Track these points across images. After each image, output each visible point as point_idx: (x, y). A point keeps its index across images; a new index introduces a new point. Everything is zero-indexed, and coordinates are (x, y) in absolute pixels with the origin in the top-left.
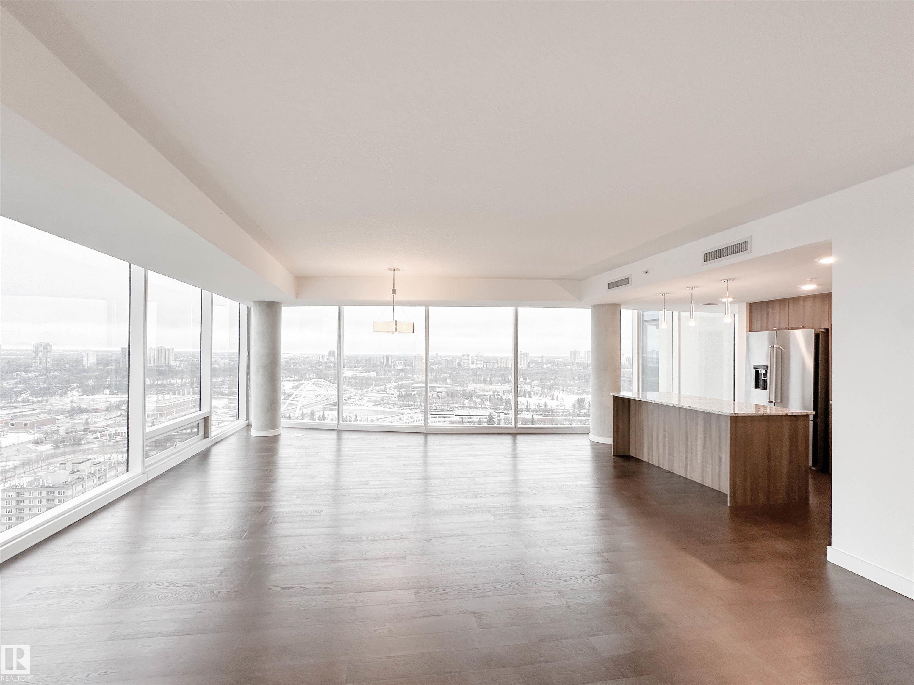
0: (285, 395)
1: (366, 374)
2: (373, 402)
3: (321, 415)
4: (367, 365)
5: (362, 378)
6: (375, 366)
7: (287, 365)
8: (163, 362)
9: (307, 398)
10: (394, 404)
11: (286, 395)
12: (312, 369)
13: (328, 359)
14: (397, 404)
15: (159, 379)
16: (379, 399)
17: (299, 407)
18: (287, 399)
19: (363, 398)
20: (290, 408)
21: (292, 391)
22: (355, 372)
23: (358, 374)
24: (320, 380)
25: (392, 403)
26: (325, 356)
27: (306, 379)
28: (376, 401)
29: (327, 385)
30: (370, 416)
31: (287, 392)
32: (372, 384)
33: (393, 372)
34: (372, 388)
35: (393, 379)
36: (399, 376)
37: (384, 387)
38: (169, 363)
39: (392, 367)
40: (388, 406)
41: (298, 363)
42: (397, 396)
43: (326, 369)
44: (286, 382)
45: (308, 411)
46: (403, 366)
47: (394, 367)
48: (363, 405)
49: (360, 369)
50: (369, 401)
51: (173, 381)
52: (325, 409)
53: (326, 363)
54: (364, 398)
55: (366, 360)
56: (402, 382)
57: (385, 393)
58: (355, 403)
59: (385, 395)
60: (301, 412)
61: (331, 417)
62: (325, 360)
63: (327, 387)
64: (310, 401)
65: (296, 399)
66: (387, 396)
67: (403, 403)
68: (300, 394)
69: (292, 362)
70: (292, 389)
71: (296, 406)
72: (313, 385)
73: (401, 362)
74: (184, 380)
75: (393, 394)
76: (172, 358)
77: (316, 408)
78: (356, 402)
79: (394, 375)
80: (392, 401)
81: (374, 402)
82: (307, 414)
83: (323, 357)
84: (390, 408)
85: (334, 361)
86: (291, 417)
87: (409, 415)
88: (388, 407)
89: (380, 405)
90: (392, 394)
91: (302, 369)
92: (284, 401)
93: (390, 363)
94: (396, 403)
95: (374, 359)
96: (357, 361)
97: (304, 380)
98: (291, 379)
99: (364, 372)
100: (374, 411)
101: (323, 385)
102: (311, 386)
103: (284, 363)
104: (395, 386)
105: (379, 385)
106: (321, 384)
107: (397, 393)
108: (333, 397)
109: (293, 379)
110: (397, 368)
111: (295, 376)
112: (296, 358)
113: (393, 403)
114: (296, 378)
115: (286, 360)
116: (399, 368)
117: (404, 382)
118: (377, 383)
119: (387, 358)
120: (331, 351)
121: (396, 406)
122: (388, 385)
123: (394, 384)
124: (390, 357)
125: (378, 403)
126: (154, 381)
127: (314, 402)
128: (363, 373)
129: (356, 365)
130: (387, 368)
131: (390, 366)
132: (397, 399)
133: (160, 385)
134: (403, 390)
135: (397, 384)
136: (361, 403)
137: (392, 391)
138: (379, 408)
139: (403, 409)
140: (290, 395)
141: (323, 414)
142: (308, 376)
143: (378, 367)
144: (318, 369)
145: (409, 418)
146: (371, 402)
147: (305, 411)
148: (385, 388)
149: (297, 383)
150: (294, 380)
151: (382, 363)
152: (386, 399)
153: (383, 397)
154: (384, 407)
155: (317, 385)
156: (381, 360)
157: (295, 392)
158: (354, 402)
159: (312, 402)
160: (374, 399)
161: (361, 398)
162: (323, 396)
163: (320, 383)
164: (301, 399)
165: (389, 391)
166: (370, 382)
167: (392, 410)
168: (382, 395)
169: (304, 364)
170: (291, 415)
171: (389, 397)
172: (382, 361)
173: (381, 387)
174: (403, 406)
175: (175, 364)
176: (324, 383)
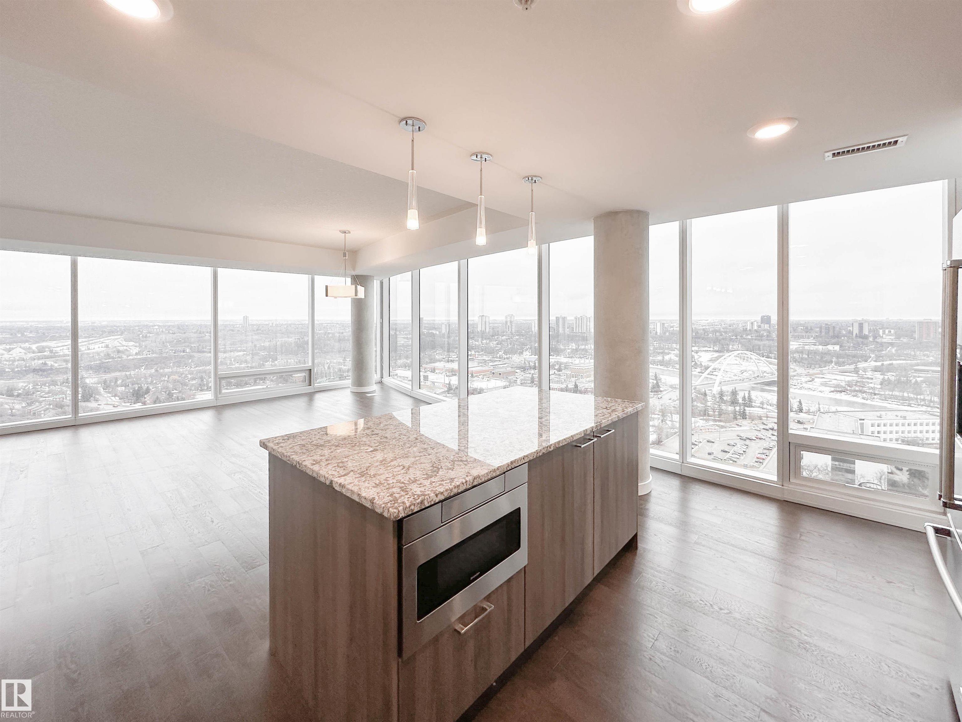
0: (701, 367)
1: (820, 347)
2: (831, 387)
3: (747, 395)
4: (823, 334)
5: (816, 352)
6: (837, 336)
7: (704, 333)
9: (729, 373)
10: (872, 393)
11: (703, 368)
12: (737, 339)
13: (759, 327)
14: (878, 394)
16: (843, 384)
17: (717, 383)
18: (703, 372)
19: (813, 380)
20: (707, 383)
21: (710, 364)
22: (802, 344)
23: (807, 347)
24: (745, 352)
25: (868, 391)
26: (755, 323)
27: (728, 351)
28: (838, 386)
29: (756, 359)
30: (825, 406)
31: (703, 364)
32: (832, 362)
33: (873, 346)
34: (831, 367)
35: (873, 356)
36: (884, 352)
37: (852, 367)
39: (871, 339)
40: (860, 395)
41: (719, 331)
42: (879, 381)
43: (756, 340)
44: (704, 352)
45: (728, 389)
46: (893, 337)
47: (875, 337)
48: (814, 389)
49: (811, 340)
50: (825, 384)
52: (753, 389)
53: (757, 332)
54: (816, 380)
55: (821, 328)
56: (891, 362)
57: (856, 375)
58: (801, 386)
59: (854, 378)
60: (719, 388)
61: (761, 400)
62: (755, 327)
63: (757, 361)
64: (733, 377)
65: (714, 373)
66: (858, 380)
67: (891, 393)
68: (720, 367)
69: (711, 330)
70: (710, 361)
71: (714, 382)
72: (737, 358)
73: (890, 332)
75: (872, 379)
77: (739, 386)
78: (801, 384)
79: (875, 351)
80: (870, 389)
81: (834, 387)
82: (728, 392)
83: (752, 323)
84: (864, 398)
85: (769, 328)
86: (707, 393)
87: (899, 414)
88: (861, 397)
89: (844, 392)
90: (868, 378)
91: (723, 339)
92: (701, 374)
93: (866, 332)
94: (876, 392)
95: (834, 327)
96: (808, 329)
97: (725, 351)
98: (709, 349)
99: (817, 344)
100: (835, 399)
101: (751, 358)
102: (736, 360)
103: (702, 331)
104: (876, 366)
105: (843, 364)
106: (748, 358)
107: (879, 376)
108: (765, 374)
109: (711, 349)
110: (879, 340)
111: (714, 346)
112: (717, 325)
113: (871, 391)
114: (715, 349)
115: (704, 327)
116: (884, 340)
117: (894, 362)
118: (841, 360)
119: (861, 326)
120: (764, 316)
121: (876, 397)
122: (861, 365)
123: (873, 364)
124: (867, 324)
125: (840, 389)
127: (740, 378)
128: (815, 345)
129: (804, 334)
130: (860, 340)
131: (866, 337)
132: (879, 386)
134: (892, 373)
135: (879, 364)
136: (811, 386)
137: (869, 374)
138: (843, 397)
139: (891, 402)
140: (707, 368)
141: (749, 394)
142: (731, 346)
143: (842, 338)
144: (744, 339)
145: (899, 418)
146: (829, 386)
147: (724, 388)
148: (854, 369)
149: (716, 355)
150: (712, 351)
151: (851, 332)
152: (855, 385)
153: (848, 382)
154: (854, 396)
155: (742, 357)
156: (849, 328)
157: (713, 365)
158: (799, 385)
159: (736, 378)
160: (834, 382)
161: (811, 379)
162: (751, 372)
163: (747, 356)
164: (720, 374)
165: (864, 373)
166: (828, 358)
167: (869, 402)
168: (848, 379)
169: (726, 332)
170: (707, 391)
171: (863, 382)
172: (851, 329)
173: (847, 367)
174: (891, 398)
176: (752, 356)
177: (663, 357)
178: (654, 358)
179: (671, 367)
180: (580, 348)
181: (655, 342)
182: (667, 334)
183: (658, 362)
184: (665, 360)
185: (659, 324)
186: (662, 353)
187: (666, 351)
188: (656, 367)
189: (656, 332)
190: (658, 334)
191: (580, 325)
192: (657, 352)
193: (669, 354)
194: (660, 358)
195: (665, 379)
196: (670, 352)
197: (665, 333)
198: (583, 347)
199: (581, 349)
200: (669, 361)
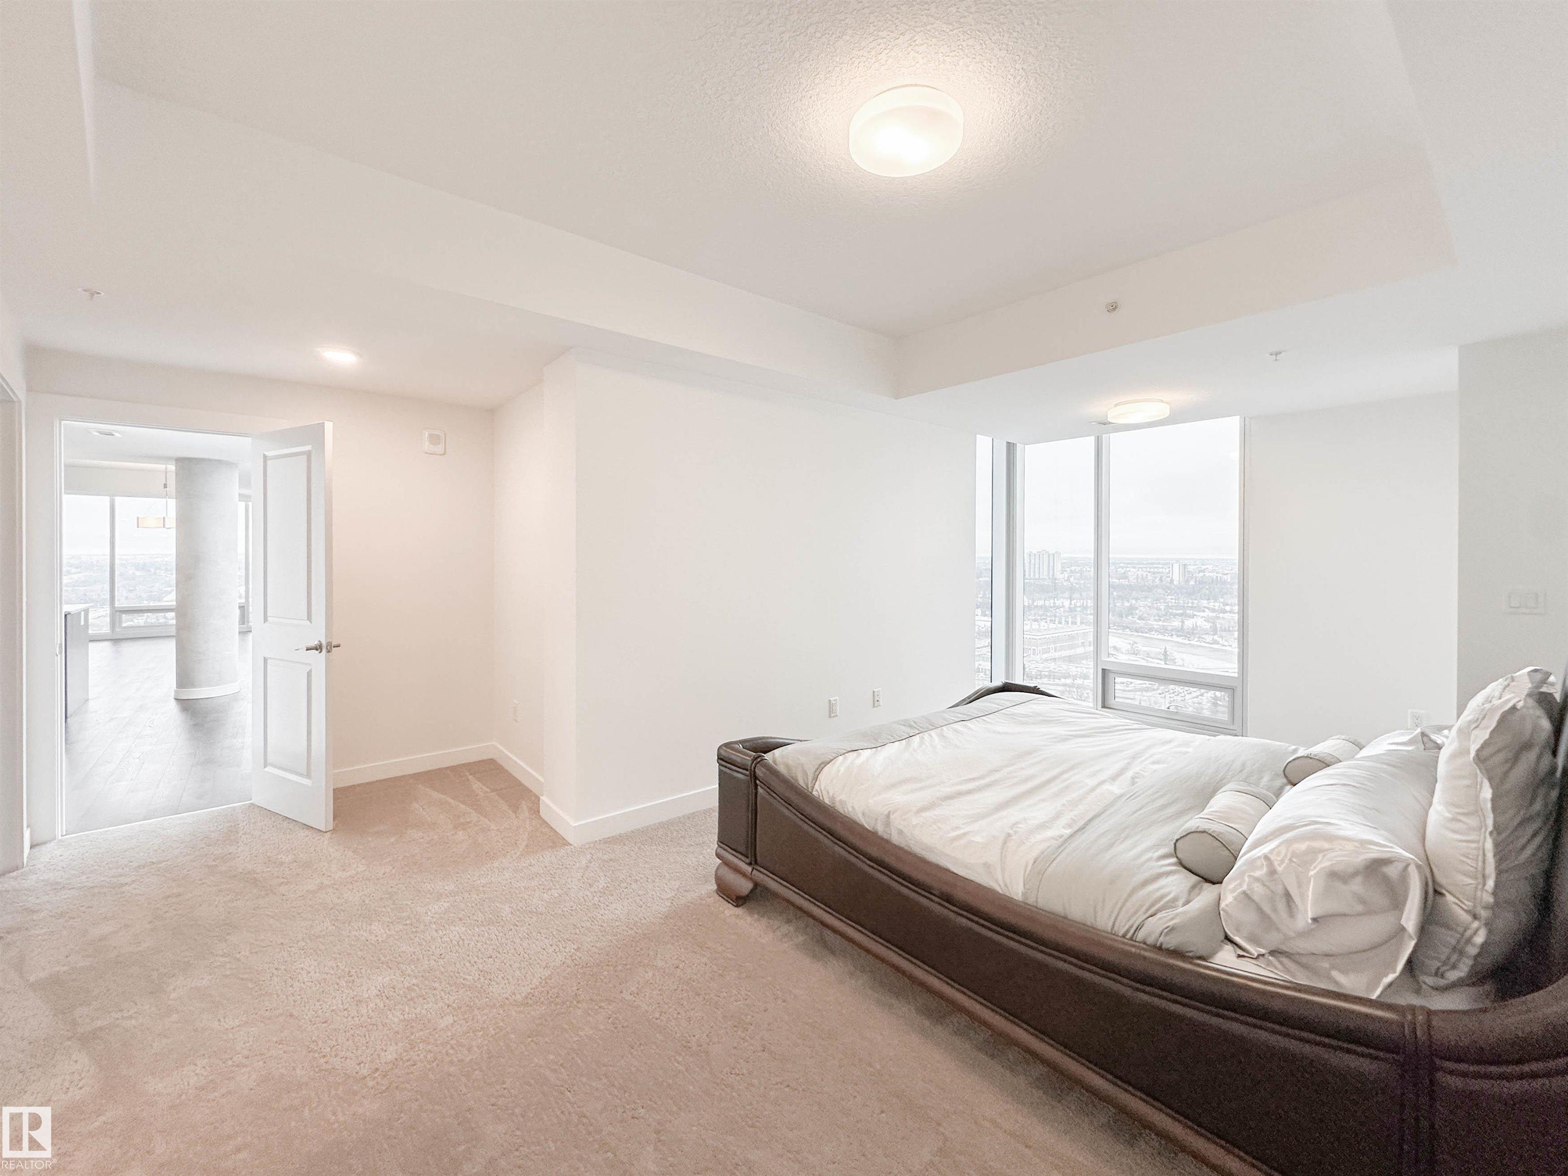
8: (1046, 573)
15: (1041, 599)
38: (1053, 575)
51: (1058, 603)
74: (1073, 602)
76: (1058, 567)
126: (1033, 601)
133: (1041, 607)
175: (1061, 576)
177: (1183, 622)
178: (1165, 624)
179: (1196, 639)
180: (1035, 604)
181: (1169, 597)
182: (1192, 583)
183: (1172, 630)
184: (1185, 627)
185: (1176, 566)
186: (1181, 615)
187: (1188, 612)
188: (1169, 638)
189: (1172, 581)
190: (1176, 583)
191: (1037, 566)
192: (1171, 614)
193: (1193, 616)
194: (1176, 623)
195: (1183, 660)
196: (1196, 613)
197: (1188, 581)
198: (1041, 603)
199: (1037, 606)
200: (1193, 629)
